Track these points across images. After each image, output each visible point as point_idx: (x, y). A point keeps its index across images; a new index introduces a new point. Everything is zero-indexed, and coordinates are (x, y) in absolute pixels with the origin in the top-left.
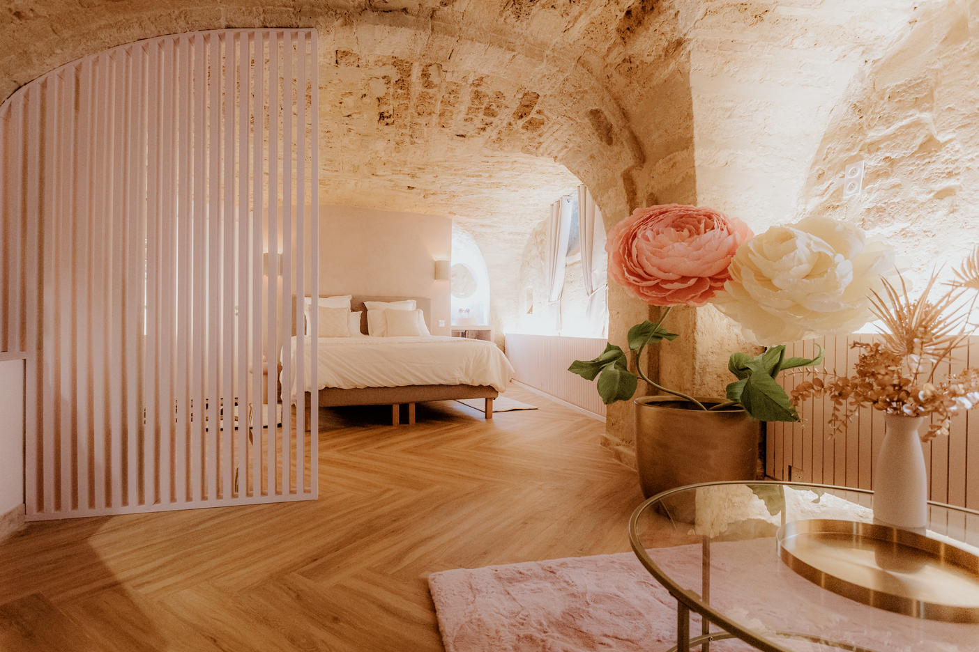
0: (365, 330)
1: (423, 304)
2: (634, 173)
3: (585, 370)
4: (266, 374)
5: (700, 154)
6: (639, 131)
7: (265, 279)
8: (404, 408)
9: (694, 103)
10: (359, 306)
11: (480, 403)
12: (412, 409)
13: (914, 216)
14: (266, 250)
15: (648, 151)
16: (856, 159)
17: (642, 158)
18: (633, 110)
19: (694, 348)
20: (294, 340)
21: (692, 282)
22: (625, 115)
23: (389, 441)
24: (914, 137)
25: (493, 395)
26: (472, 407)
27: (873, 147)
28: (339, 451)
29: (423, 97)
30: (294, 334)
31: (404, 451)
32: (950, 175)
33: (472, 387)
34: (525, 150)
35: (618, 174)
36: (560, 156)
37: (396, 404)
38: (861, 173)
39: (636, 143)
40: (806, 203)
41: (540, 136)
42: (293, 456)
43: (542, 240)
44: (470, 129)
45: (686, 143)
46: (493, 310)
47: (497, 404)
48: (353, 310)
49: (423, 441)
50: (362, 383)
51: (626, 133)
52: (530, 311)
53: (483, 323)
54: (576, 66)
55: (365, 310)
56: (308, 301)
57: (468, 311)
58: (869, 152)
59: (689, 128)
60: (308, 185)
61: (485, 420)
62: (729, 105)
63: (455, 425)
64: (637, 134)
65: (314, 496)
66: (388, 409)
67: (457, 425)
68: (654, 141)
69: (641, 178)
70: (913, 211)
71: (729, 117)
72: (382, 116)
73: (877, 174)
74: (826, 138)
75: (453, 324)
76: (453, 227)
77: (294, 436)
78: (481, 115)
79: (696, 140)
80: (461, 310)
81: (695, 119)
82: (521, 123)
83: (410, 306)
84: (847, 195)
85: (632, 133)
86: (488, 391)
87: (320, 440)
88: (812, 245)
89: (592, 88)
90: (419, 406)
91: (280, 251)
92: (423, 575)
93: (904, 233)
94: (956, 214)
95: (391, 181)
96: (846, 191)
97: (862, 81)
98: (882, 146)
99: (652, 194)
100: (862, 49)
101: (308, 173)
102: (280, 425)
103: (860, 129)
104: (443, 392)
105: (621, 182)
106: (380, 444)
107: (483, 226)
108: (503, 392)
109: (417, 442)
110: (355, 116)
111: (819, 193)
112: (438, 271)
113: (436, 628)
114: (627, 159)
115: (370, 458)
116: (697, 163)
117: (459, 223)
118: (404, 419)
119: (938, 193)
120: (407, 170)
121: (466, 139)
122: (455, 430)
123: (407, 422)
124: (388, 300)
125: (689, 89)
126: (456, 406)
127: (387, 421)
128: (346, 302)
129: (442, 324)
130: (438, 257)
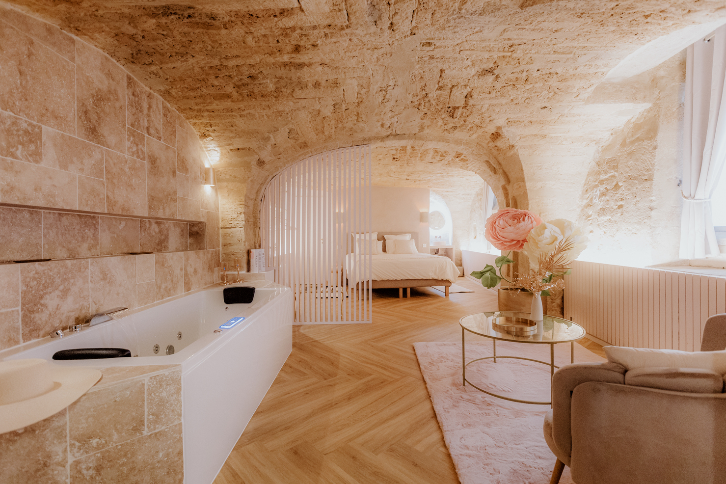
0: (384, 250)
1: (415, 236)
2: (507, 186)
3: (477, 275)
4: (337, 272)
5: (528, 185)
6: (506, 170)
7: (337, 225)
8: (405, 290)
9: (523, 165)
10: (382, 238)
11: (443, 288)
12: (409, 291)
13: (612, 214)
14: (337, 211)
15: (511, 179)
16: (596, 186)
17: (508, 181)
18: (503, 163)
19: (529, 266)
20: (352, 254)
21: (514, 242)
22: (500, 164)
23: (398, 305)
24: (613, 182)
25: (449, 284)
26: (439, 290)
27: (602, 182)
28: (377, 308)
29: (412, 153)
30: (352, 252)
31: (406, 308)
32: (622, 200)
33: (438, 280)
34: (461, 168)
35: (500, 186)
36: (478, 172)
37: (401, 288)
38: (598, 193)
39: (505, 174)
40: (582, 202)
41: (467, 164)
42: (358, 309)
43: (481, 199)
44: (434, 161)
45: (523, 180)
46: (454, 236)
47: (451, 289)
48: (378, 240)
49: (414, 305)
50: (385, 278)
51: (501, 171)
52: (475, 238)
53: (449, 244)
54: (476, 145)
55: (385, 240)
56: (357, 236)
57: (440, 237)
58: (601, 184)
59: (523, 174)
60: (358, 180)
61: (445, 297)
62: (539, 165)
63: (429, 299)
64: (505, 171)
65: (370, 322)
66: (397, 290)
67: (431, 298)
68: (512, 176)
69: (509, 188)
70: (612, 212)
71: (540, 169)
72: (394, 158)
73: (603, 194)
74: (589, 175)
75: (431, 245)
76: (431, 193)
77: (353, 302)
78: (439, 157)
79: (526, 179)
80: (436, 237)
81: (524, 171)
82: (457, 159)
83: (408, 237)
84: (594, 201)
85: (504, 171)
86: (447, 283)
87: (373, 302)
88: (552, 232)
89: (485, 154)
90: (412, 289)
91: (342, 211)
92: (412, 344)
93: (610, 221)
94: (622, 216)
95: (397, 177)
96: (593, 200)
97: (598, 153)
98: (604, 182)
99: (514, 196)
100: (595, 142)
101: (358, 176)
102: (347, 297)
103: (599, 173)
104: (424, 283)
105: (501, 189)
106: (394, 306)
107: (447, 191)
108: (454, 283)
109: (411, 305)
110: (382, 160)
111: (586, 198)
112: (423, 218)
113: (415, 354)
114: (503, 182)
115: (390, 311)
116: (527, 188)
117: (434, 191)
118: (405, 295)
119: (619, 206)
120: (405, 174)
121: (433, 164)
122: (429, 301)
123: (406, 297)
124: (396, 234)
125: (520, 160)
126: (431, 290)
127: (397, 296)
128: (375, 236)
129: (425, 246)
130: (422, 210)
